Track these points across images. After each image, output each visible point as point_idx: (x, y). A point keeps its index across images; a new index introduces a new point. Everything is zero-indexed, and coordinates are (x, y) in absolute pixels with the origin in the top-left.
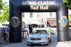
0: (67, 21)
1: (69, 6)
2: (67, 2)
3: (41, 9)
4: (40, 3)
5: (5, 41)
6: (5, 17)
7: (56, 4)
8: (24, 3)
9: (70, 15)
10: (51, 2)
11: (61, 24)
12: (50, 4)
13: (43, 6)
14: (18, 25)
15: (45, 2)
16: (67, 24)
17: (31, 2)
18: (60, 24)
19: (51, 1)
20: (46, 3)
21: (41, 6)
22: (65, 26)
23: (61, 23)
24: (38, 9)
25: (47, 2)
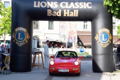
0: (110, 37)
1: (115, 11)
2: (111, 5)
3: (65, 15)
4: (64, 5)
5: (3, 69)
6: (5, 28)
7: (91, 7)
8: (37, 5)
9: (118, 28)
10: (83, 4)
11: (100, 43)
12: (80, 7)
13: (68, 11)
14: (25, 42)
15: (72, 3)
16: (109, 42)
17: (48, 3)
18: (98, 42)
19: (83, 2)
20: (75, 5)
21: (65, 11)
22: (106, 46)
23: (100, 41)
24: (60, 15)
25: (76, 3)
